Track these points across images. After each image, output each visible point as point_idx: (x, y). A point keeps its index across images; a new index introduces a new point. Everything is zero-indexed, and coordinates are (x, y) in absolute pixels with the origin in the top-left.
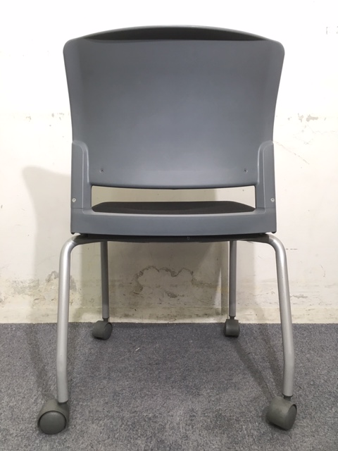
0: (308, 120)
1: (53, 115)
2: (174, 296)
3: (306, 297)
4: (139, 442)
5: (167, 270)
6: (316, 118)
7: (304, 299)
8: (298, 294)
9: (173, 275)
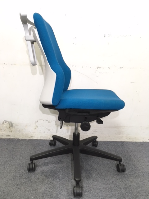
0: (97, 68)
1: (4, 64)
2: (49, 130)
3: (97, 131)
4: (23, 180)
5: (47, 121)
6: (101, 68)
7: (96, 132)
8: (94, 130)
9: (49, 122)
